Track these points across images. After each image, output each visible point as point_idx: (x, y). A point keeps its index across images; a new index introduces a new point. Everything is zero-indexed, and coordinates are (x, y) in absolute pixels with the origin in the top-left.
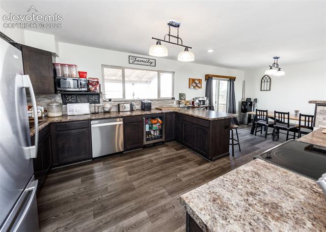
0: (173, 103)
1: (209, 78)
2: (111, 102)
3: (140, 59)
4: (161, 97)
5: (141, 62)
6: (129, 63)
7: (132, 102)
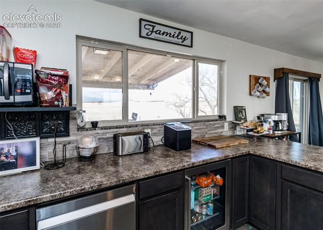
0: (223, 127)
1: (282, 76)
3: (163, 29)
4: (200, 114)
5: (164, 36)
6: (140, 36)
7: (144, 129)
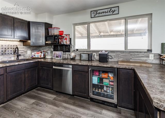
2: (78, 52)
3: (101, 11)
4: (128, 48)
5: (102, 14)
6: (91, 18)
7: (93, 53)
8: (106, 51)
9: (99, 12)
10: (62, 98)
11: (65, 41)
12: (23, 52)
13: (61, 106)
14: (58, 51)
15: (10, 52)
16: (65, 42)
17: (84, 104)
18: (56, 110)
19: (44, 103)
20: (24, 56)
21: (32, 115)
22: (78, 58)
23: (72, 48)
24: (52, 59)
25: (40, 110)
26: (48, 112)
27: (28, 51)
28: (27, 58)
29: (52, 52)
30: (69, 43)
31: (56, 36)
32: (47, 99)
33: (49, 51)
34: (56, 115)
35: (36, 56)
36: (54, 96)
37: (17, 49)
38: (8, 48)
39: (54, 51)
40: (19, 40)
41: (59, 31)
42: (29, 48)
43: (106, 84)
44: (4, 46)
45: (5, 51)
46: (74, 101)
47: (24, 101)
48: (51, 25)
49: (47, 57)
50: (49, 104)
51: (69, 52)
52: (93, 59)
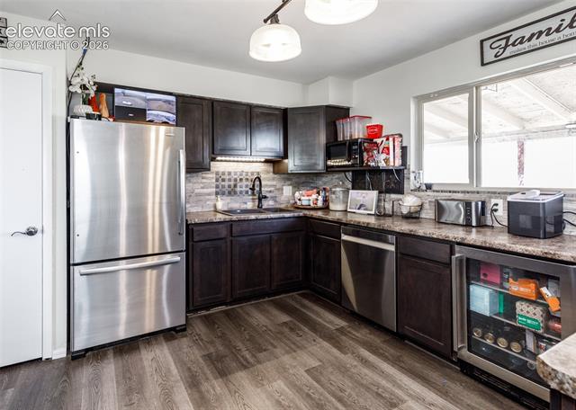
3: (526, 32)
5: (534, 41)
6: (483, 64)
7: (490, 198)
8: (544, 193)
9: (515, 35)
10: (364, 333)
11: (383, 156)
12: (272, 189)
13: (353, 353)
14: (365, 189)
15: (244, 189)
16: (384, 160)
17: (434, 375)
18: (336, 358)
19: (310, 332)
20: (276, 201)
21: (275, 347)
22: (428, 213)
23: (409, 179)
24: (346, 215)
25: (294, 344)
26: (312, 354)
27: (284, 187)
28: (282, 206)
29: (346, 192)
30: (398, 162)
31: (354, 142)
32: (320, 324)
33: (338, 189)
34: (330, 369)
35: (305, 203)
36: (341, 323)
37: (257, 183)
38: (241, 180)
39: (353, 189)
40: (263, 160)
41: (368, 127)
42: (289, 179)
43: (529, 321)
44: (232, 174)
45: (235, 186)
46: (399, 354)
47: (268, 312)
48: (348, 109)
49: (332, 207)
50: (321, 337)
51: (401, 191)
52: (489, 222)
